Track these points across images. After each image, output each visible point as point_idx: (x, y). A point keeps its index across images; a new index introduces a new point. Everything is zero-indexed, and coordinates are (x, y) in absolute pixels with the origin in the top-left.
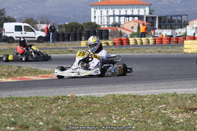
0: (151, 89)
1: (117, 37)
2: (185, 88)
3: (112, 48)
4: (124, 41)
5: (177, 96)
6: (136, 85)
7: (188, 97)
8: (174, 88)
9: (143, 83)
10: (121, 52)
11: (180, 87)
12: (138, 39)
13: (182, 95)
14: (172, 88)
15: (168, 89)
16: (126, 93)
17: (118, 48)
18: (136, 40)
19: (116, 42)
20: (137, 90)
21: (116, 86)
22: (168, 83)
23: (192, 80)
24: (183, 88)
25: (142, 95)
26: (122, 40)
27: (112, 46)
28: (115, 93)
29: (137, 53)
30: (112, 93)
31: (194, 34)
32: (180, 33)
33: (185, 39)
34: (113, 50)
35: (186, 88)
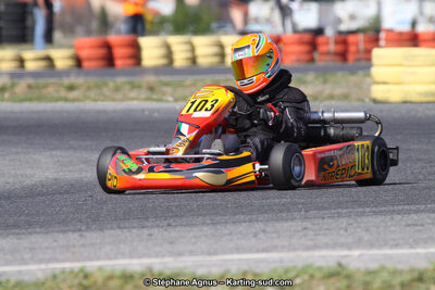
0: (238, 250)
1: (89, 33)
2: (380, 247)
3: (66, 81)
4: (118, 52)
5: (348, 277)
6: (173, 233)
7: (397, 281)
8: (335, 246)
9: (204, 224)
10: (106, 98)
11: (359, 243)
12: (177, 42)
13: (370, 273)
14: (327, 246)
15: (308, 248)
16: (136, 265)
17: (92, 80)
18: (168, 47)
19: (84, 54)
20: (180, 254)
21: (93, 236)
22: (307, 224)
23: (409, 212)
24: (371, 246)
25: (200, 272)
26: (108, 47)
27: (65, 73)
28: (92, 265)
29: (176, 100)
30: (76, 266)
31: (414, 24)
32: (352, 17)
33: (375, 41)
34: (71, 88)
35: (385, 244)
